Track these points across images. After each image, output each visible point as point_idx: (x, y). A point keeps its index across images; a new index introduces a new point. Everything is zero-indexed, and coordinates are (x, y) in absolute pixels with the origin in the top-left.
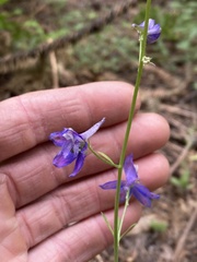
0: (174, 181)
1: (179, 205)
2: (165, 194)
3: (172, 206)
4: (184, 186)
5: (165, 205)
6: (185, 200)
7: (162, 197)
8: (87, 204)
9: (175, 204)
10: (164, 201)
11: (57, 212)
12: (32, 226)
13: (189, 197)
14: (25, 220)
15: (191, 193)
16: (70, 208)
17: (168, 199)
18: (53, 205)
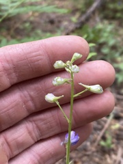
0: (103, 143)
1: (106, 159)
2: (97, 152)
3: (101, 159)
4: (109, 146)
5: (97, 160)
6: (110, 155)
7: (95, 154)
8: (52, 127)
9: (103, 158)
10: (96, 156)
11: (30, 133)
12: (11, 143)
13: (112, 153)
14: (6, 140)
15: (113, 150)
16: (40, 130)
17: (99, 155)
18: (27, 128)
